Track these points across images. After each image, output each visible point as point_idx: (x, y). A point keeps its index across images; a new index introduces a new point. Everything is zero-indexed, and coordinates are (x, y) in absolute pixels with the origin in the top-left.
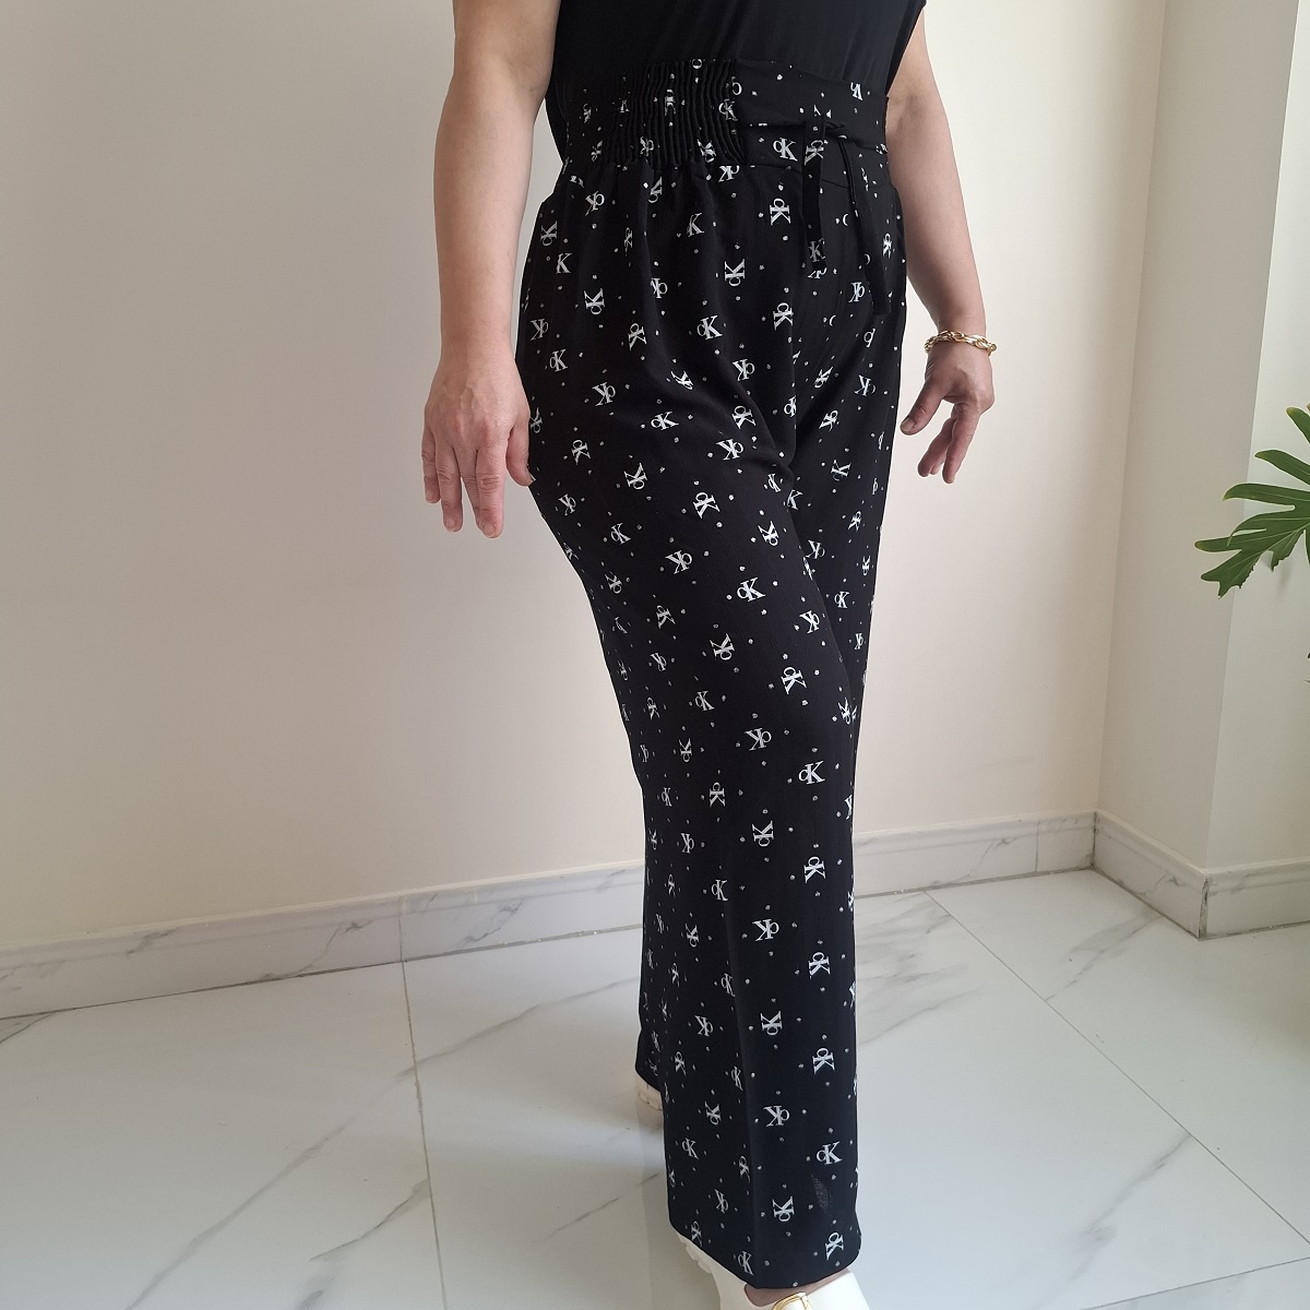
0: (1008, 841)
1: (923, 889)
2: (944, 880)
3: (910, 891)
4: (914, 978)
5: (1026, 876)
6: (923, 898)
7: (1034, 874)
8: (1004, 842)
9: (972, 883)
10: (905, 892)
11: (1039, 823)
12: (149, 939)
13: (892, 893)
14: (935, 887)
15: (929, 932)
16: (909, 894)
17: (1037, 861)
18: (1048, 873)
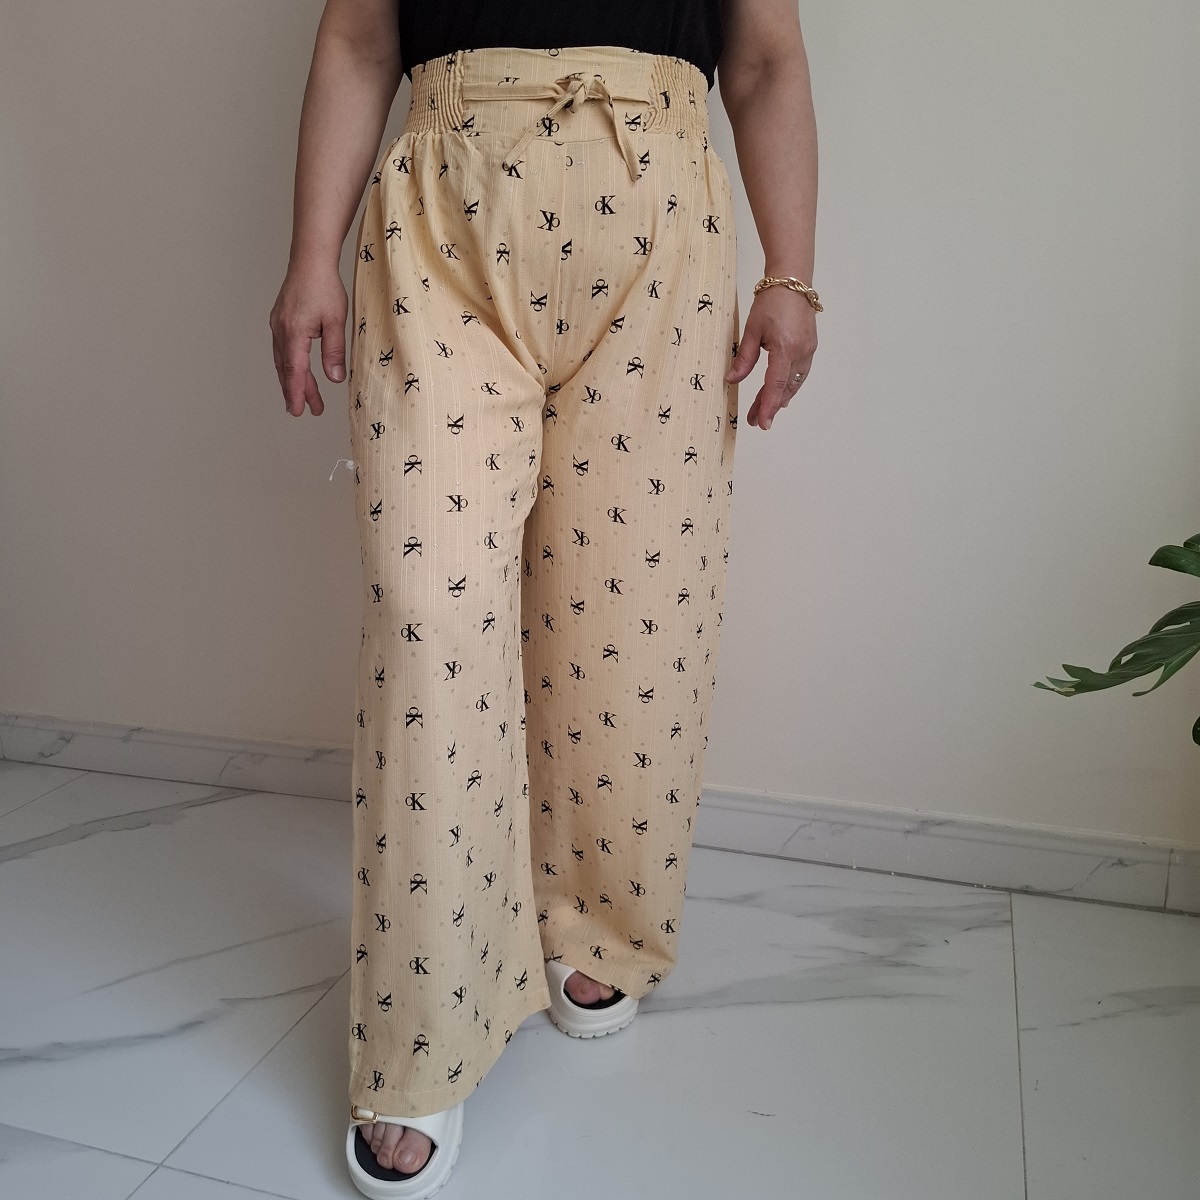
0: (1126, 862)
1: (1010, 891)
2: (1038, 887)
3: (994, 888)
4: (898, 965)
5: (1150, 909)
6: (1004, 898)
7: (1162, 910)
8: (1121, 863)
9: (1075, 899)
10: (988, 887)
11: (1172, 851)
12: (320, 753)
13: (972, 885)
14: (1026, 891)
15: (968, 929)
16: (993, 891)
17: (1166, 896)
18: (1181, 913)
